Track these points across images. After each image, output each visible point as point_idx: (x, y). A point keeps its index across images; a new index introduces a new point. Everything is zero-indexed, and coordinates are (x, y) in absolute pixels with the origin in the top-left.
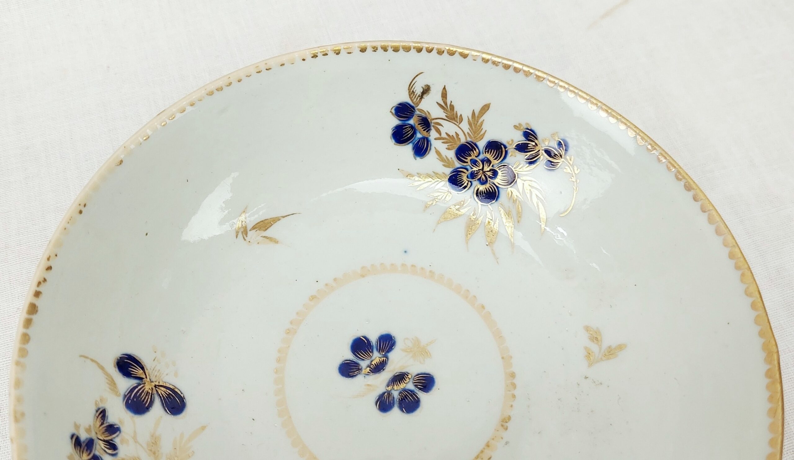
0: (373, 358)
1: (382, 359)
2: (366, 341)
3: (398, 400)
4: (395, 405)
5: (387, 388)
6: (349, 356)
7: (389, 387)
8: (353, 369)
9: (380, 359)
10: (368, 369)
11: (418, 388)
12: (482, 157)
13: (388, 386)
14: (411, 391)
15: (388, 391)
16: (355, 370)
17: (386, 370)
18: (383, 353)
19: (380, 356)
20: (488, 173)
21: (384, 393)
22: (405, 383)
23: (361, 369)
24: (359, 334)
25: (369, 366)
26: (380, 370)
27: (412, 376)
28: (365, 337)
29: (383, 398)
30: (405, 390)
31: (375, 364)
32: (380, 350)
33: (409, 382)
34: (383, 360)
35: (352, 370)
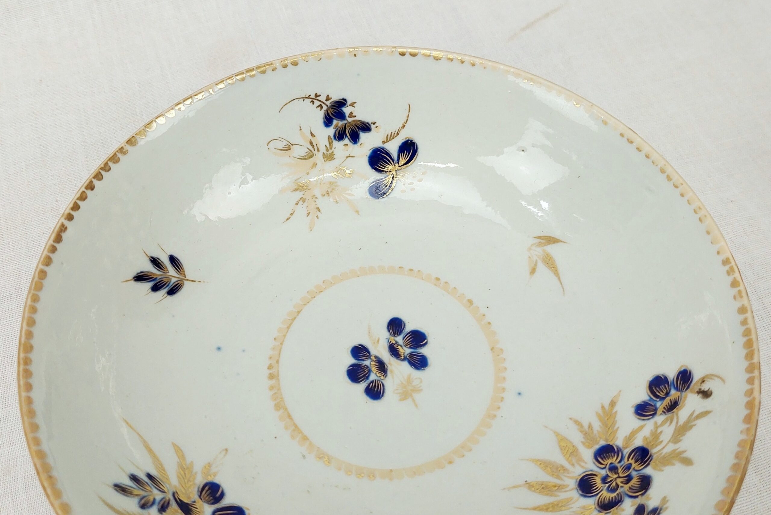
0: (404, 348)
1: (403, 355)
2: (422, 344)
3: (361, 364)
4: (356, 360)
5: (373, 356)
6: (409, 328)
7: (374, 358)
9: (403, 353)
10: (394, 342)
11: (370, 384)
12: (634, 474)
13: (376, 357)
14: (367, 378)
15: (370, 356)
16: (394, 330)
17: (391, 357)
18: (408, 357)
19: (406, 354)
20: (614, 484)
21: (369, 352)
22: (376, 372)
23: (395, 336)
24: (430, 339)
25: (396, 343)
26: (391, 352)
27: (382, 379)
28: (426, 343)
29: (364, 351)
30: (370, 371)
31: (398, 348)
32: (411, 355)
33: (377, 376)
34: (401, 356)
35: (394, 328)
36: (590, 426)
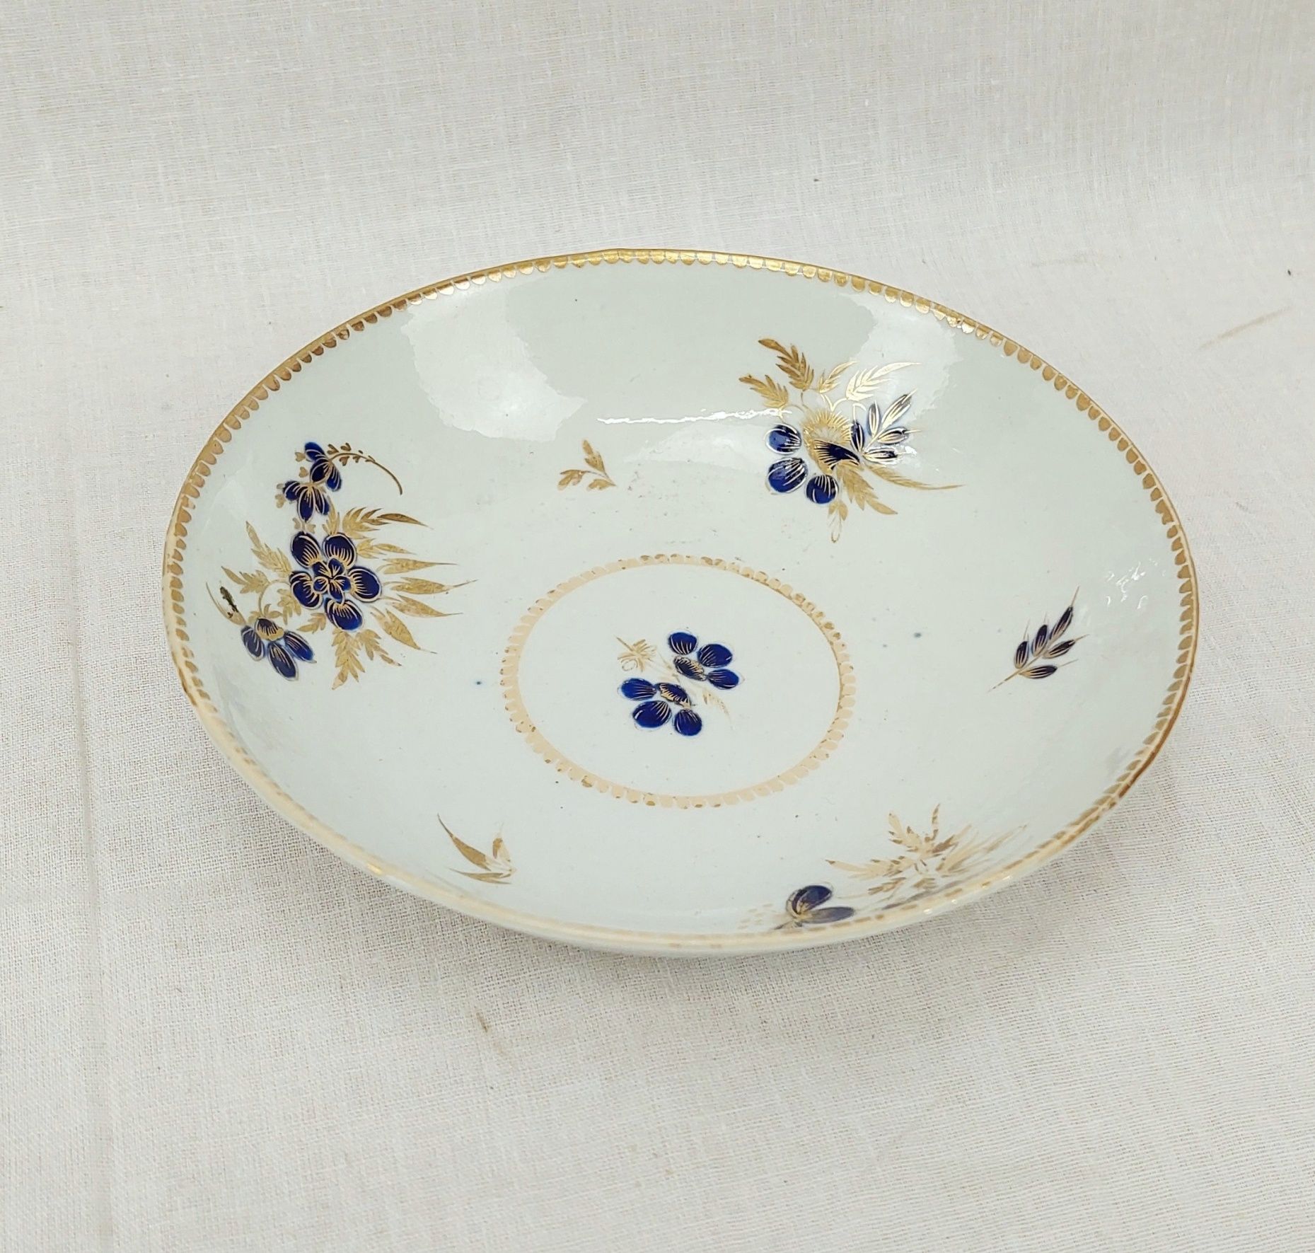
0: (664, 700)
1: (662, 690)
2: (641, 712)
3: (717, 667)
4: (725, 669)
5: (704, 680)
6: (668, 727)
7: (702, 677)
8: (687, 718)
9: (663, 692)
10: (681, 702)
11: (693, 648)
12: (312, 573)
13: (700, 679)
14: (699, 654)
15: (707, 678)
17: (678, 684)
18: (654, 690)
19: (658, 692)
21: (712, 682)
22: (690, 663)
23: (685, 711)
24: (630, 721)
25: (678, 703)
26: (681, 690)
27: (679, 657)
28: (634, 714)
29: (719, 682)
30: (700, 661)
31: (672, 697)
32: (651, 694)
33: (687, 659)
34: (663, 688)
35: (690, 720)
36: (371, 657)
